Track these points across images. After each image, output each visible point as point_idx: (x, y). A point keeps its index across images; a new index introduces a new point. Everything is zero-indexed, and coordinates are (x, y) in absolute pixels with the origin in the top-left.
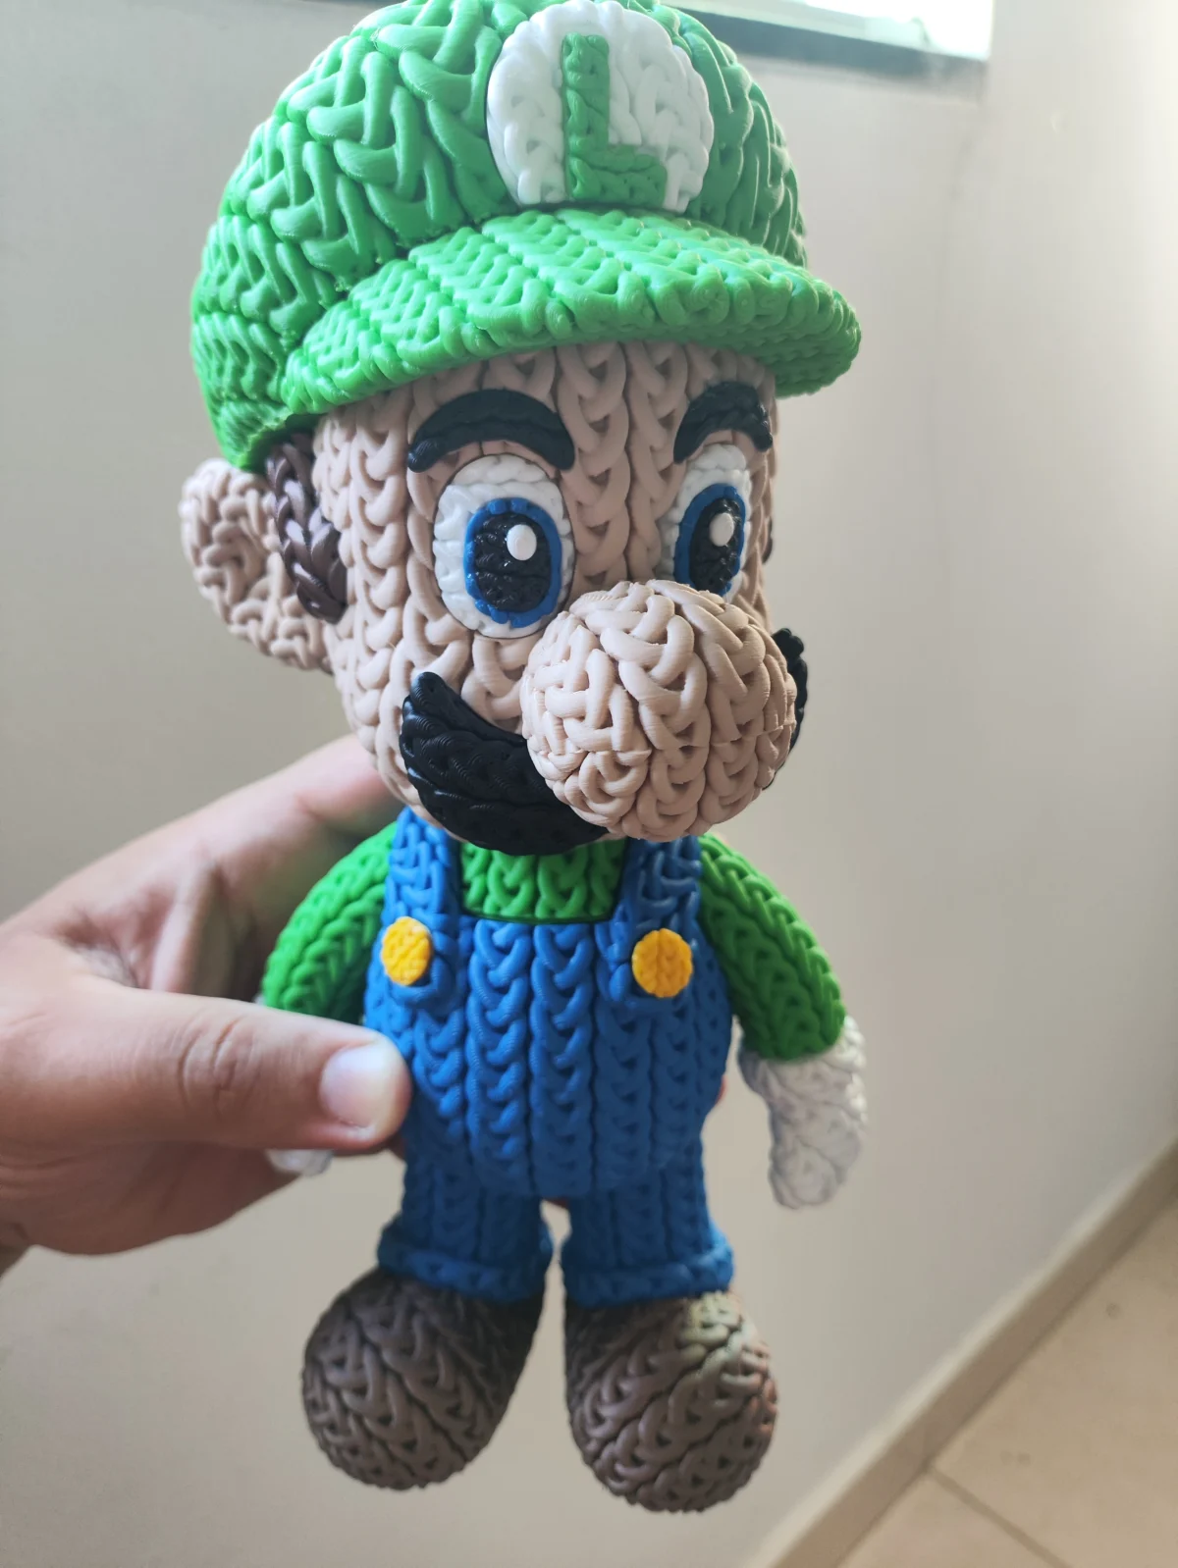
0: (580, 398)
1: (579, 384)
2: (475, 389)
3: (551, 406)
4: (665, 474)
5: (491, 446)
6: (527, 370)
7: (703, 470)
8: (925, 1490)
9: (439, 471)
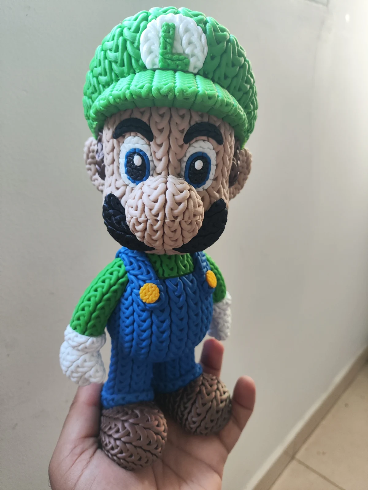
0: (156, 122)
1: (156, 118)
2: (129, 118)
3: (148, 124)
4: (181, 146)
5: (132, 134)
6: (142, 113)
7: (195, 147)
9: (120, 139)
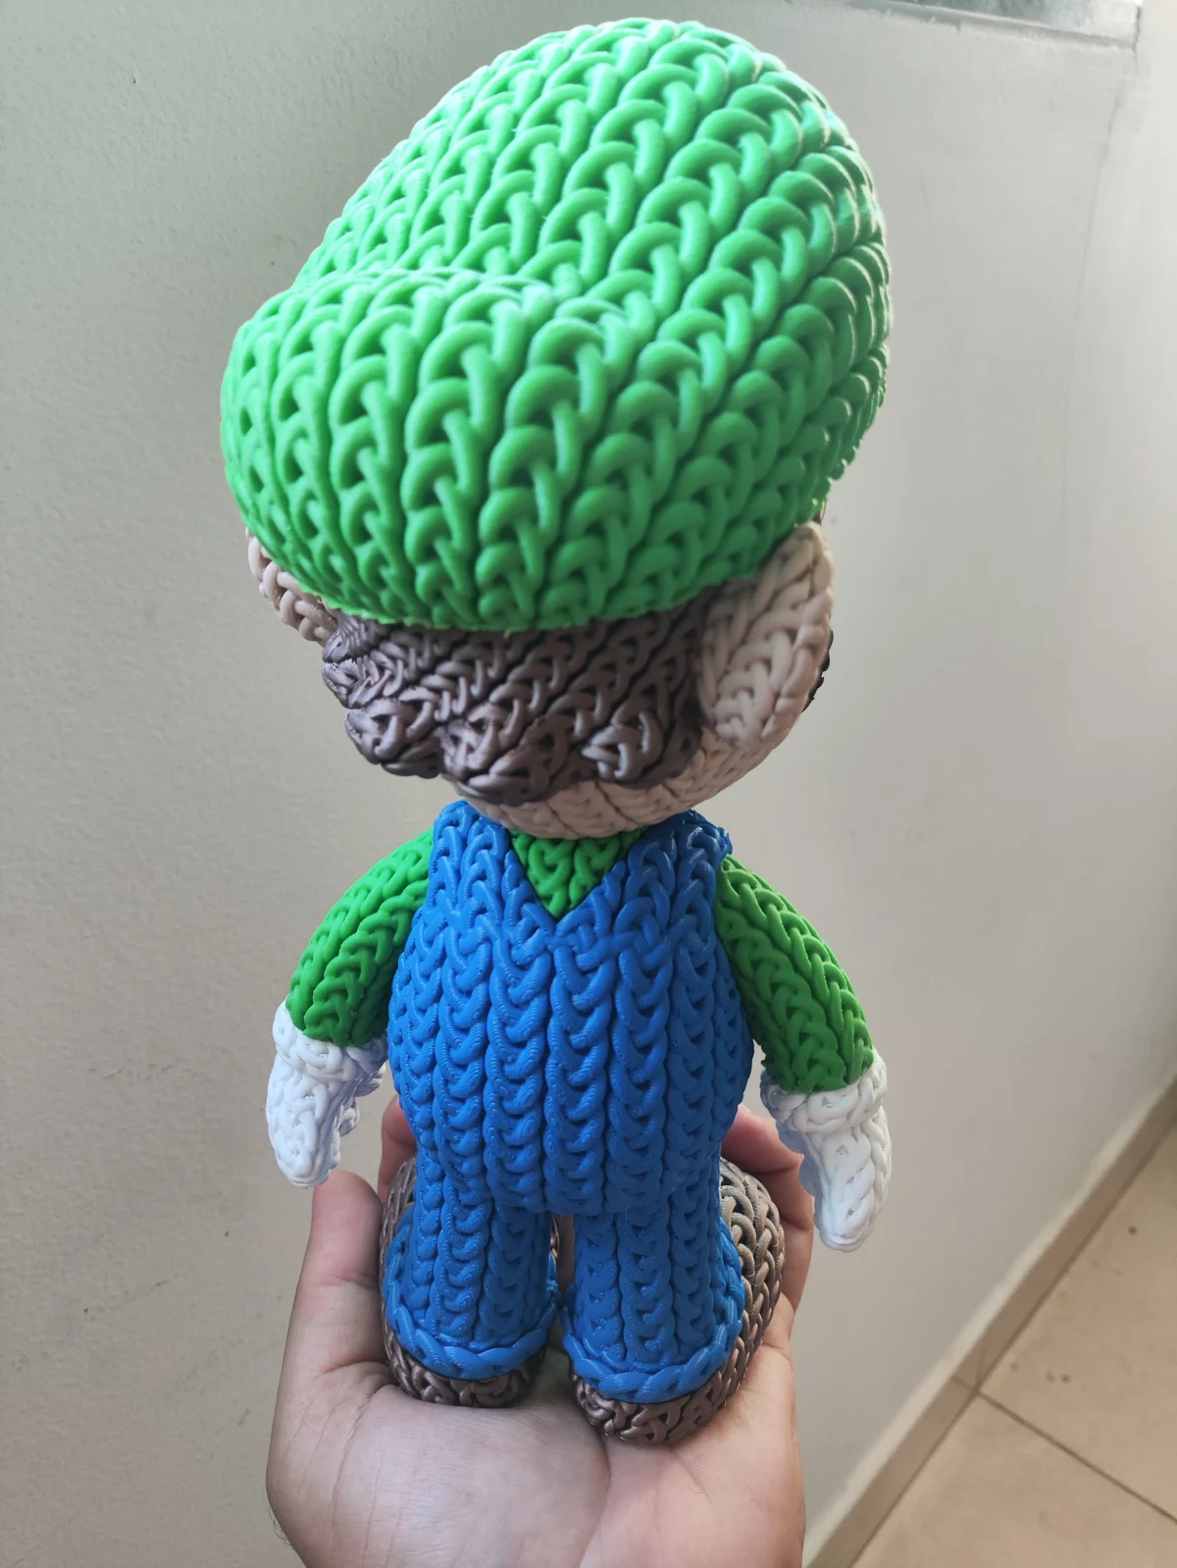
8: (979, 1406)
